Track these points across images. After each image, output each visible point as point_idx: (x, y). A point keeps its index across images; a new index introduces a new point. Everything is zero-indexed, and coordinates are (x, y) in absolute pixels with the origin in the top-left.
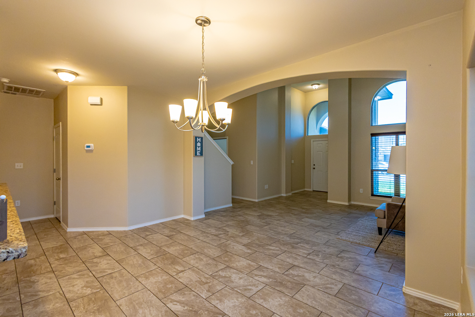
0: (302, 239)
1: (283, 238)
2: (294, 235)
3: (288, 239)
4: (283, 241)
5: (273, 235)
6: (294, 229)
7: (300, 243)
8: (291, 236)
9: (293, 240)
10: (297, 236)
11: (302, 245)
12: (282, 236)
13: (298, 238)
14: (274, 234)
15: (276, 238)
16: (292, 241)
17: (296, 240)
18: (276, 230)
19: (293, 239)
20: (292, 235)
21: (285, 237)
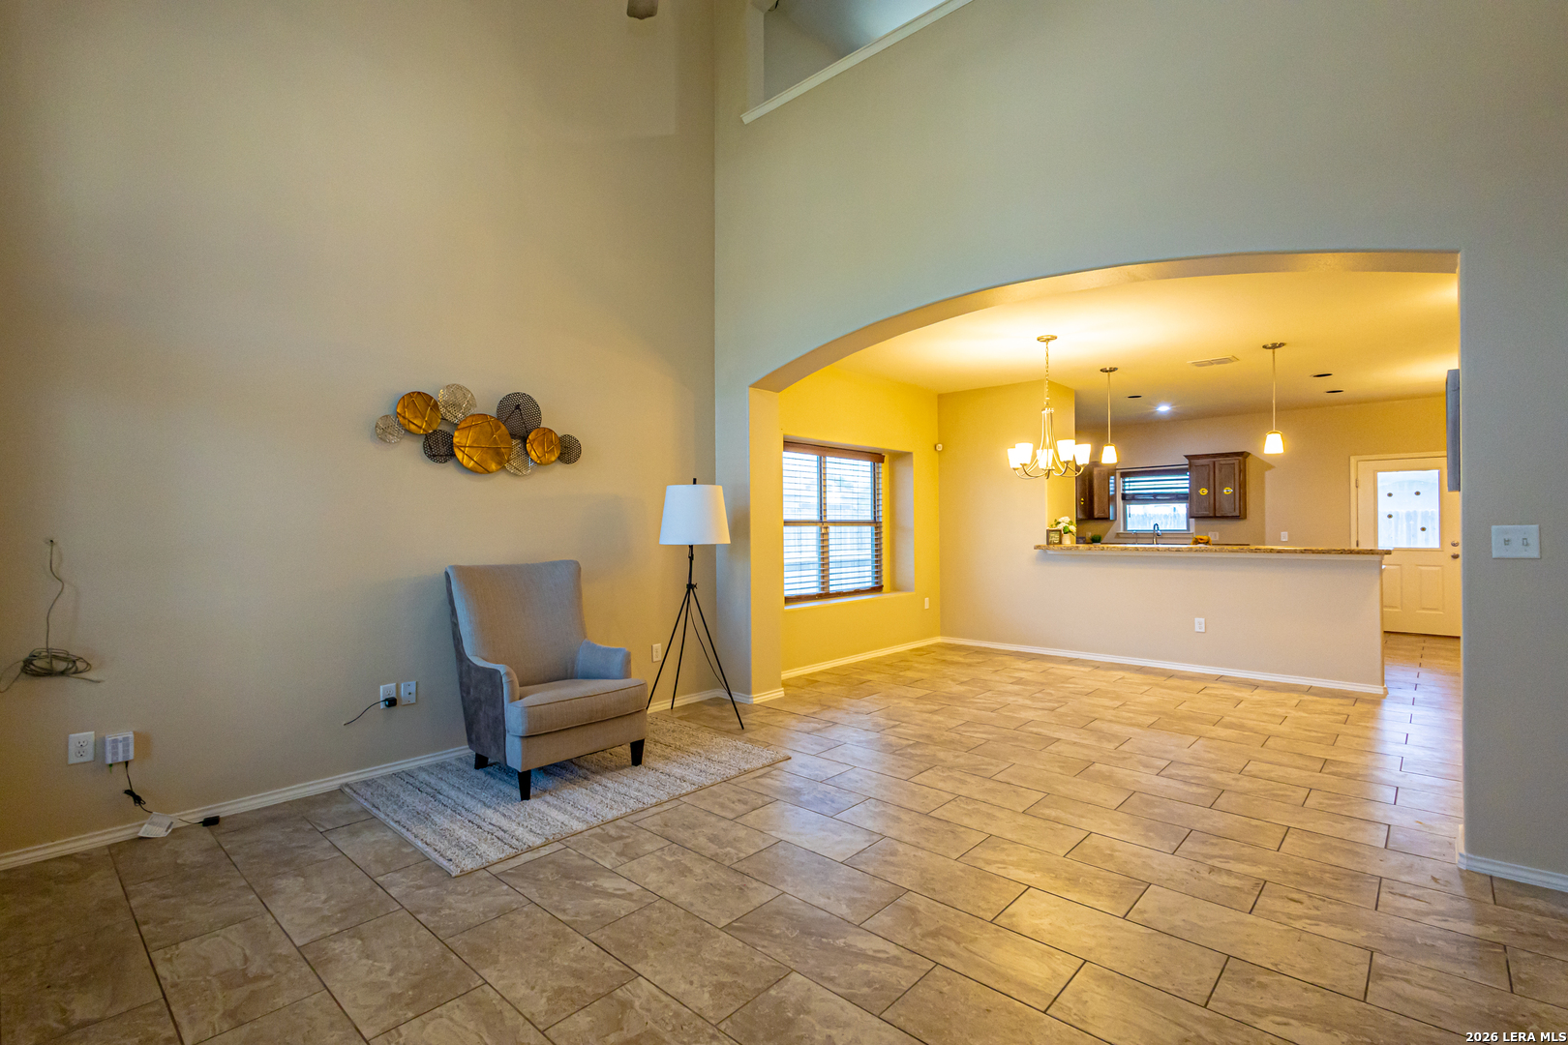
0: (900, 755)
1: (958, 757)
2: (921, 767)
3: (941, 755)
4: (955, 749)
5: (992, 764)
6: (916, 789)
7: (909, 746)
8: (932, 764)
9: (927, 751)
10: (913, 763)
11: (906, 742)
12: (961, 761)
13: (912, 756)
14: (989, 767)
15: (979, 758)
16: (930, 750)
17: (919, 752)
18: (989, 785)
19: (925, 755)
20: (928, 765)
21: (952, 759)
